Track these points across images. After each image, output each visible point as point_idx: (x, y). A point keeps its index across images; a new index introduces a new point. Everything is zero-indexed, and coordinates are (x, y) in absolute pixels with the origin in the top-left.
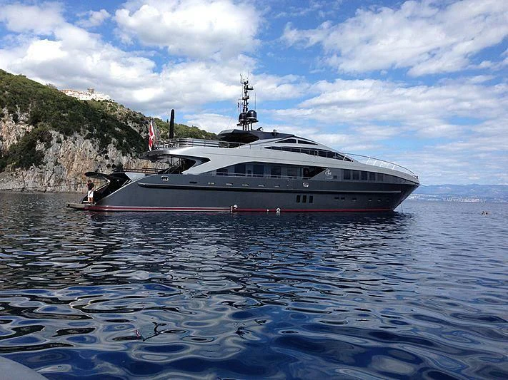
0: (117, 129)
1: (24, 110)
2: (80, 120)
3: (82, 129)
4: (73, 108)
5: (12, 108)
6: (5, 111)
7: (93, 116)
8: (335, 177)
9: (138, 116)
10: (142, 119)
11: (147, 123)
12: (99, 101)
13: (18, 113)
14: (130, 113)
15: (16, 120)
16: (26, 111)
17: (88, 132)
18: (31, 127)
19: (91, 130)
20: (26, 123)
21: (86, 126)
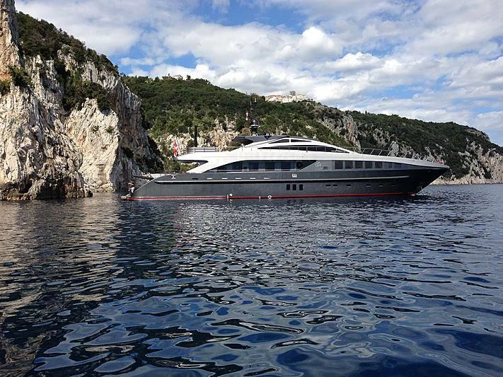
0: (309, 127)
1: (231, 119)
2: (276, 123)
3: (277, 130)
4: (270, 112)
5: (222, 118)
6: (217, 121)
7: (286, 118)
8: (325, 168)
9: (334, 112)
10: (337, 114)
11: (342, 117)
12: (299, 102)
13: (226, 122)
14: (326, 109)
15: (225, 129)
16: (233, 119)
17: (282, 132)
18: (237, 133)
19: (285, 130)
20: (233, 130)
21: (281, 127)
